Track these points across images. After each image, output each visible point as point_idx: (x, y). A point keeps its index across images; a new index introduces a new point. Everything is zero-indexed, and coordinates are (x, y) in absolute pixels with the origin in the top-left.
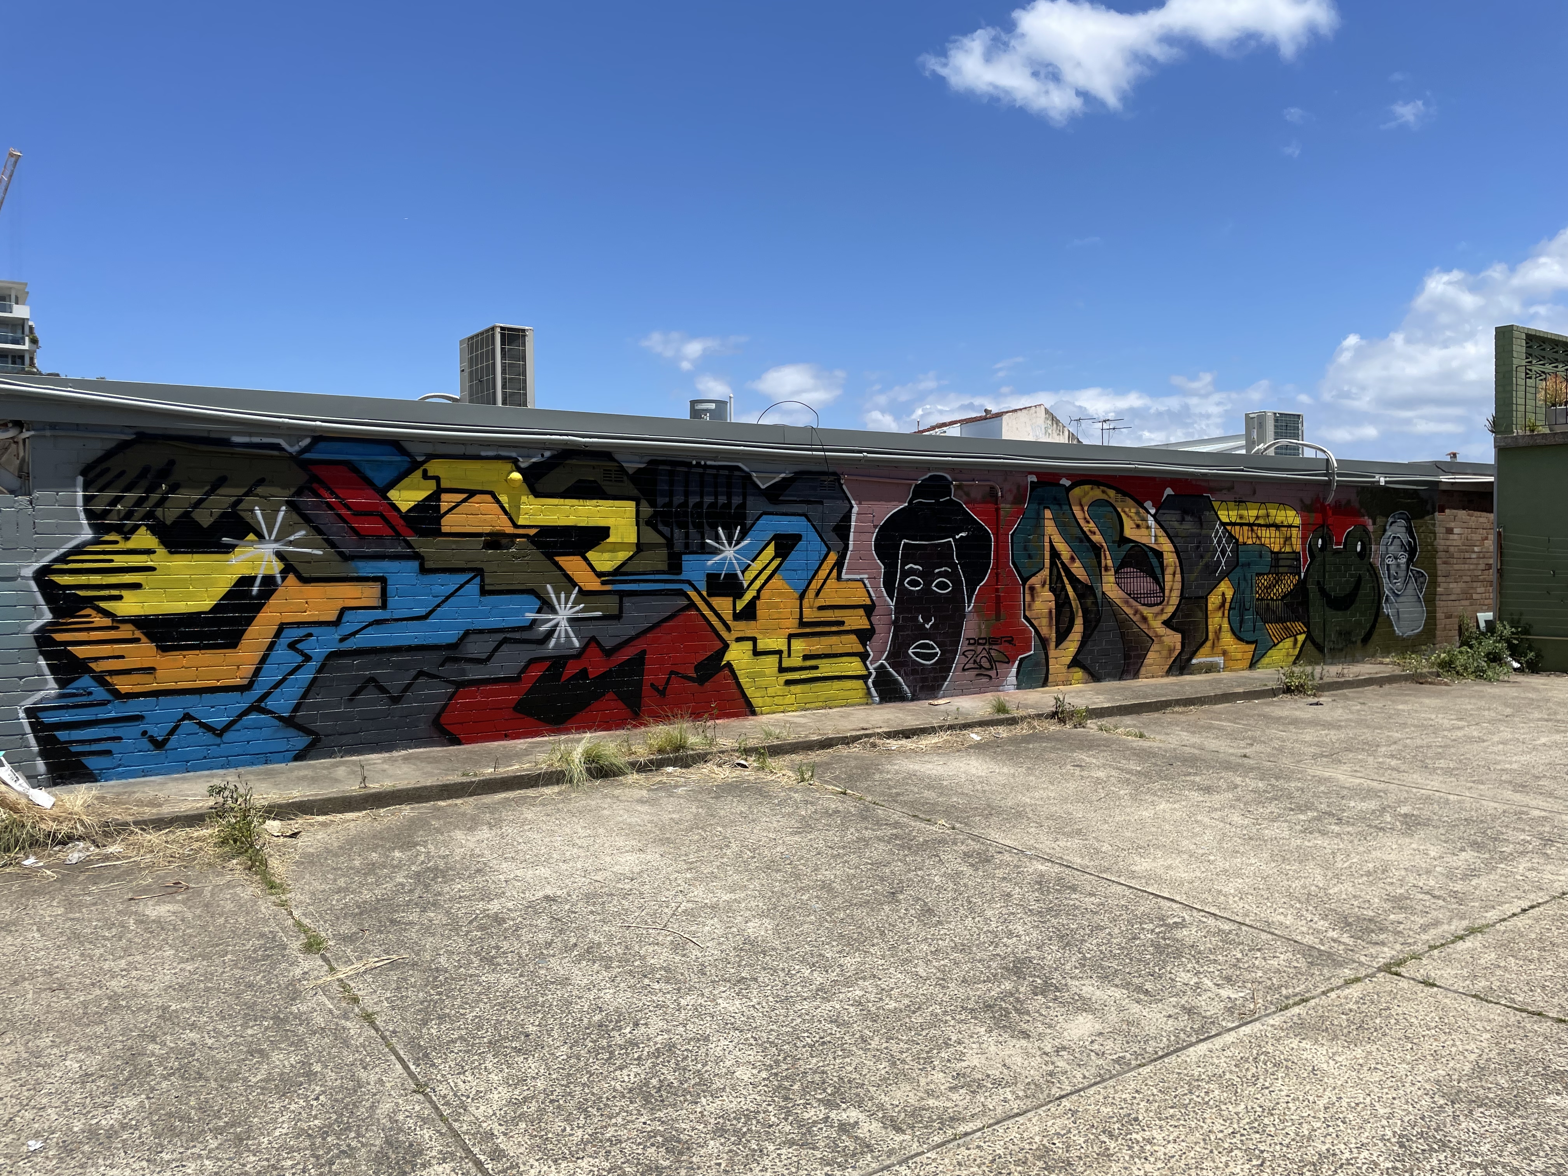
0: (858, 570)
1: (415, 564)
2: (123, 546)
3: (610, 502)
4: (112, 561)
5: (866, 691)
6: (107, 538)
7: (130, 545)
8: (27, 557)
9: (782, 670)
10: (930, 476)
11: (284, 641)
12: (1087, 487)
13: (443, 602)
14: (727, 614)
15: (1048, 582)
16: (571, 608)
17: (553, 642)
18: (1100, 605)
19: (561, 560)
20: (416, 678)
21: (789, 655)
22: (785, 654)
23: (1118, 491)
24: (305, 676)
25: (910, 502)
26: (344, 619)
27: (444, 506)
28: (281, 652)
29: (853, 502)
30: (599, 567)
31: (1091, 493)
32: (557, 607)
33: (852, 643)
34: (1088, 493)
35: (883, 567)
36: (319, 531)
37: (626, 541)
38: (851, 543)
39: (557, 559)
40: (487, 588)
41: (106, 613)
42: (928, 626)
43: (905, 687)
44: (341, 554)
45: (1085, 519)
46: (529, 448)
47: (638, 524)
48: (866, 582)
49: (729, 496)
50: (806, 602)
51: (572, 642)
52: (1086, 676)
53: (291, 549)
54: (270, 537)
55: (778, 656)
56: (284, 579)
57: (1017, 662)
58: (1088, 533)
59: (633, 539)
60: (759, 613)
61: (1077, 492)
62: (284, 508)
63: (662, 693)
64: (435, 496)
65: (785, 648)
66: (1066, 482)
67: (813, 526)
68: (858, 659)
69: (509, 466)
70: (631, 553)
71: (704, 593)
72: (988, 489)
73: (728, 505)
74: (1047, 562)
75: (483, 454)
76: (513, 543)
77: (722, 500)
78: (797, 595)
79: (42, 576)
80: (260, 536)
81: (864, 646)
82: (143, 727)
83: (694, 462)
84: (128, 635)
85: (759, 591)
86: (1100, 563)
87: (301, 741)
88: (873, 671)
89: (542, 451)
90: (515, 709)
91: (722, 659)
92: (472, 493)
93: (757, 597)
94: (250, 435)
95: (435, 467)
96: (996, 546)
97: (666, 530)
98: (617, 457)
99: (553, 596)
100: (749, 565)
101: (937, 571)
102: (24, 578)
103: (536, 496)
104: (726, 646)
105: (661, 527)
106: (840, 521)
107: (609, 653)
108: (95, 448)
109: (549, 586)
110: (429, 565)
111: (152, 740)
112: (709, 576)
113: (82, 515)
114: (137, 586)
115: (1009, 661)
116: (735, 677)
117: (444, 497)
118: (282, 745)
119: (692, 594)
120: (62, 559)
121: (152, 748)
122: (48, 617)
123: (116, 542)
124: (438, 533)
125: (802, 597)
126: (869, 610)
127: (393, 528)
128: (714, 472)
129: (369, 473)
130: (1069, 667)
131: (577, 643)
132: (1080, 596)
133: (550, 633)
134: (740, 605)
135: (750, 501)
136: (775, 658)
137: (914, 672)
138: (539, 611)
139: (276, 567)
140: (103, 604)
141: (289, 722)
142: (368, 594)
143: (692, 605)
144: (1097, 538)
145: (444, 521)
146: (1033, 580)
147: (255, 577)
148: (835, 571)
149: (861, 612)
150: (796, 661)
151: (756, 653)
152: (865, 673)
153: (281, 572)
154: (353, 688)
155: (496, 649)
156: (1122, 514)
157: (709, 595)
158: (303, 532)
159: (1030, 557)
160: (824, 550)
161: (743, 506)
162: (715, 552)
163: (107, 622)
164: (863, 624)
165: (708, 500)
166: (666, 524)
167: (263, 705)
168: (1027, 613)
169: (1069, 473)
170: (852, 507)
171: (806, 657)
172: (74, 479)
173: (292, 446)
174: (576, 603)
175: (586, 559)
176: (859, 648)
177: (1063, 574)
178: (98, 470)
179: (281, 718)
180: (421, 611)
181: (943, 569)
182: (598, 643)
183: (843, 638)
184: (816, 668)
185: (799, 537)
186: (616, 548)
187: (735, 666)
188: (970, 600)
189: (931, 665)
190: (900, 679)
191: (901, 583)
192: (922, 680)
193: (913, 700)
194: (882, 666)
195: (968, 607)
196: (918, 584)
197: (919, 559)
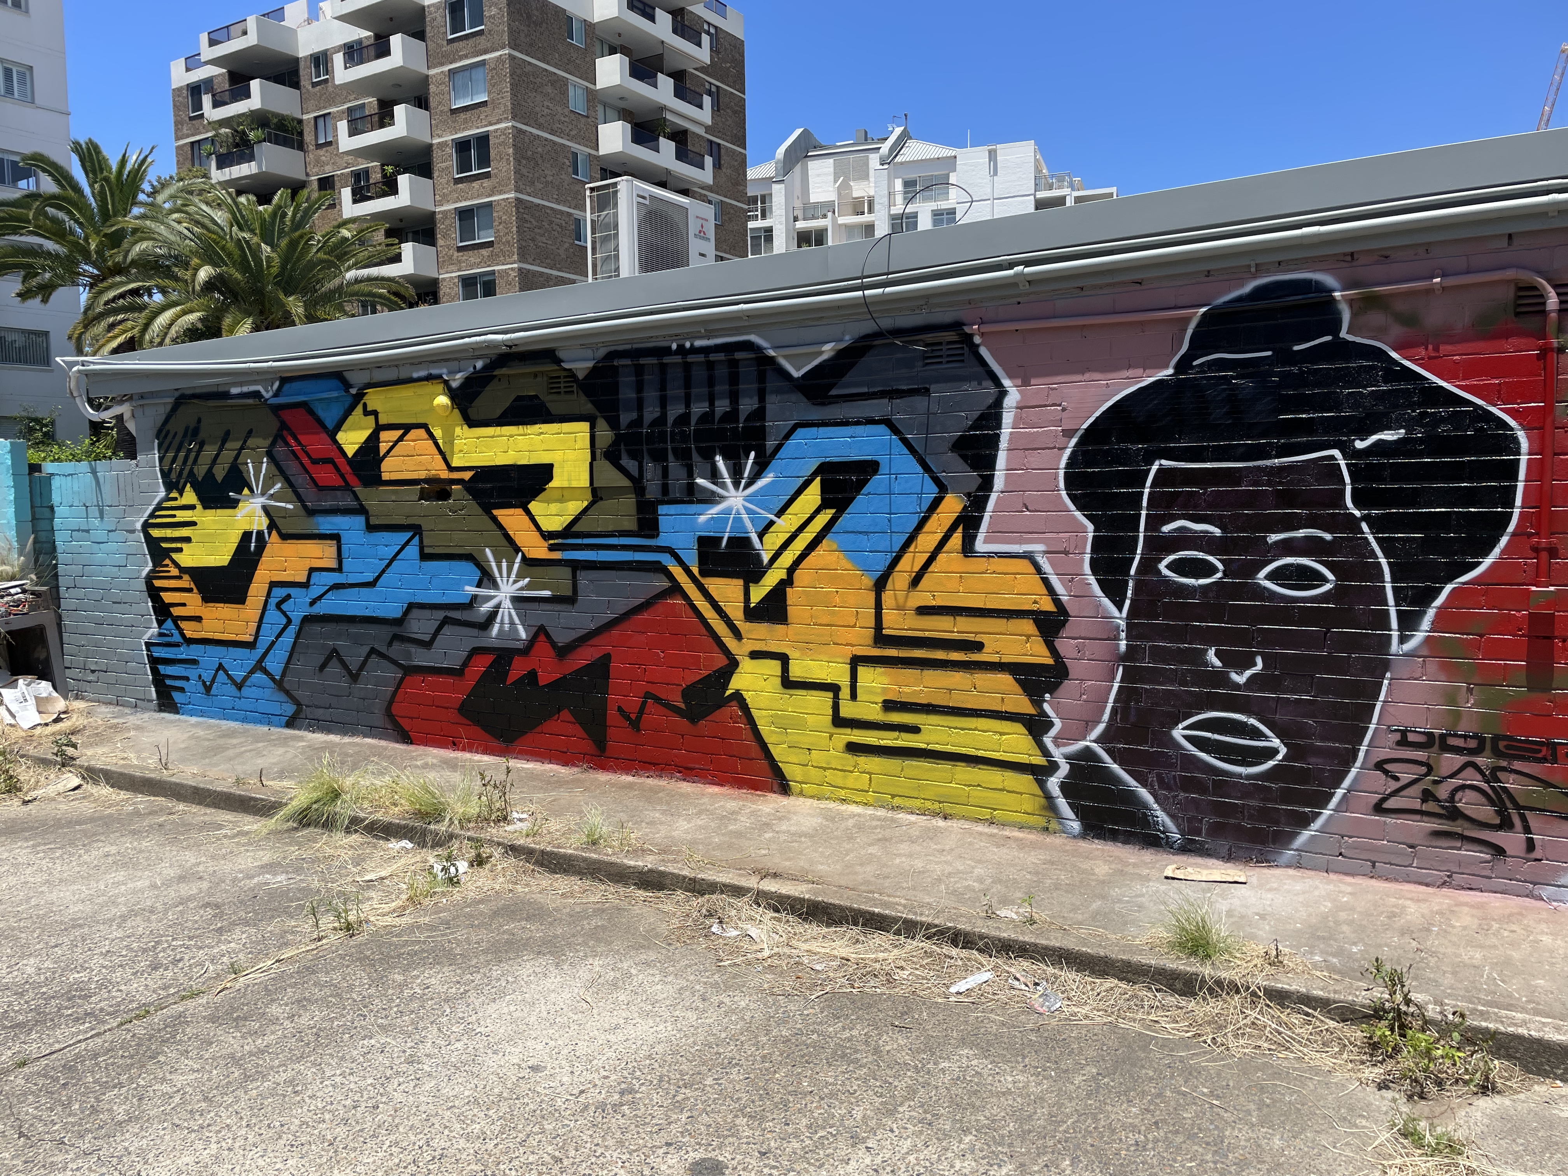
0: (1022, 534)
1: (363, 520)
2: (180, 502)
3: (555, 427)
4: (174, 516)
5: (1043, 801)
6: (172, 495)
7: (184, 501)
8: (138, 513)
9: (839, 721)
11: (273, 600)
13: (387, 566)
14: (736, 611)
16: (515, 582)
17: (495, 630)
19: (501, 514)
20: (369, 655)
21: (854, 696)
22: (845, 693)
24: (289, 640)
25: (1183, 366)
26: (312, 581)
27: (383, 447)
28: (272, 611)
29: (1006, 382)
30: (545, 524)
32: (499, 580)
35: (1090, 527)
36: (290, 484)
37: (574, 484)
38: (999, 475)
39: (495, 512)
40: (426, 551)
41: (176, 564)
42: (1240, 679)
43: (1162, 816)
46: (460, 358)
47: (592, 457)
48: (1043, 561)
49: (734, 398)
50: (888, 597)
51: (517, 630)
53: (273, 503)
54: (258, 490)
55: (831, 695)
56: (270, 534)
59: (584, 481)
60: (792, 611)
62: (266, 459)
63: (636, 725)
64: (376, 435)
65: (844, 681)
67: (906, 442)
68: (1019, 728)
69: (438, 387)
70: (586, 503)
71: (695, 570)
72: (1509, 293)
73: (732, 416)
75: (415, 375)
76: (450, 492)
77: (722, 406)
78: (868, 581)
79: (145, 529)
80: (251, 490)
81: (1038, 703)
82: (199, 671)
83: (674, 346)
84: (187, 585)
85: (791, 570)
87: (290, 708)
88: (1061, 760)
89: (474, 360)
90: (460, 712)
91: (725, 686)
92: (407, 428)
93: (788, 582)
94: (240, 384)
95: (374, 399)
96: (1539, 467)
97: (632, 465)
99: (493, 564)
100: (771, 523)
101: (1273, 538)
102: (138, 531)
103: (470, 426)
104: (733, 664)
106: (972, 428)
107: (563, 652)
108: (161, 412)
109: (487, 550)
110: (374, 521)
111: (204, 685)
112: (703, 542)
113: (159, 475)
114: (188, 540)
116: (751, 719)
117: (382, 435)
118: (275, 708)
119: (677, 571)
120: (153, 514)
121: (204, 692)
122: (150, 565)
123: (177, 499)
124: (380, 481)
125: (880, 585)
126: (1049, 624)
127: (342, 476)
128: (705, 358)
129: (322, 414)
133: (492, 616)
134: (758, 594)
135: (773, 403)
136: (827, 698)
137: (1188, 784)
138: (479, 585)
139: (264, 523)
140: (174, 556)
141: (280, 686)
142: (329, 554)
143: (676, 589)
145: (386, 465)
147: (252, 533)
148: (958, 536)
149: (1028, 626)
150: (870, 708)
151: (788, 683)
152: (1040, 761)
153: (268, 528)
154: (322, 659)
155: (438, 630)
157: (703, 573)
158: (280, 485)
160: (932, 490)
161: (760, 414)
162: (711, 499)
163: (177, 572)
164: (1038, 654)
165: (698, 409)
166: (635, 455)
167: (263, 664)
170: (1003, 393)
171: (889, 706)
172: (154, 442)
173: (267, 391)
174: (520, 576)
175: (528, 513)
176: (1022, 704)
178: (164, 433)
179: (275, 681)
180: (371, 576)
181: (1301, 533)
182: (548, 636)
183: (983, 679)
184: (915, 730)
185: (870, 468)
186: (565, 495)
187: (748, 701)
188: (1409, 622)
189: (1249, 777)
190: (1144, 793)
191: (1149, 565)
192: (1220, 809)
193: (1188, 848)
194: (1087, 753)
195: (1403, 640)
196: (1204, 569)
197: (1210, 507)
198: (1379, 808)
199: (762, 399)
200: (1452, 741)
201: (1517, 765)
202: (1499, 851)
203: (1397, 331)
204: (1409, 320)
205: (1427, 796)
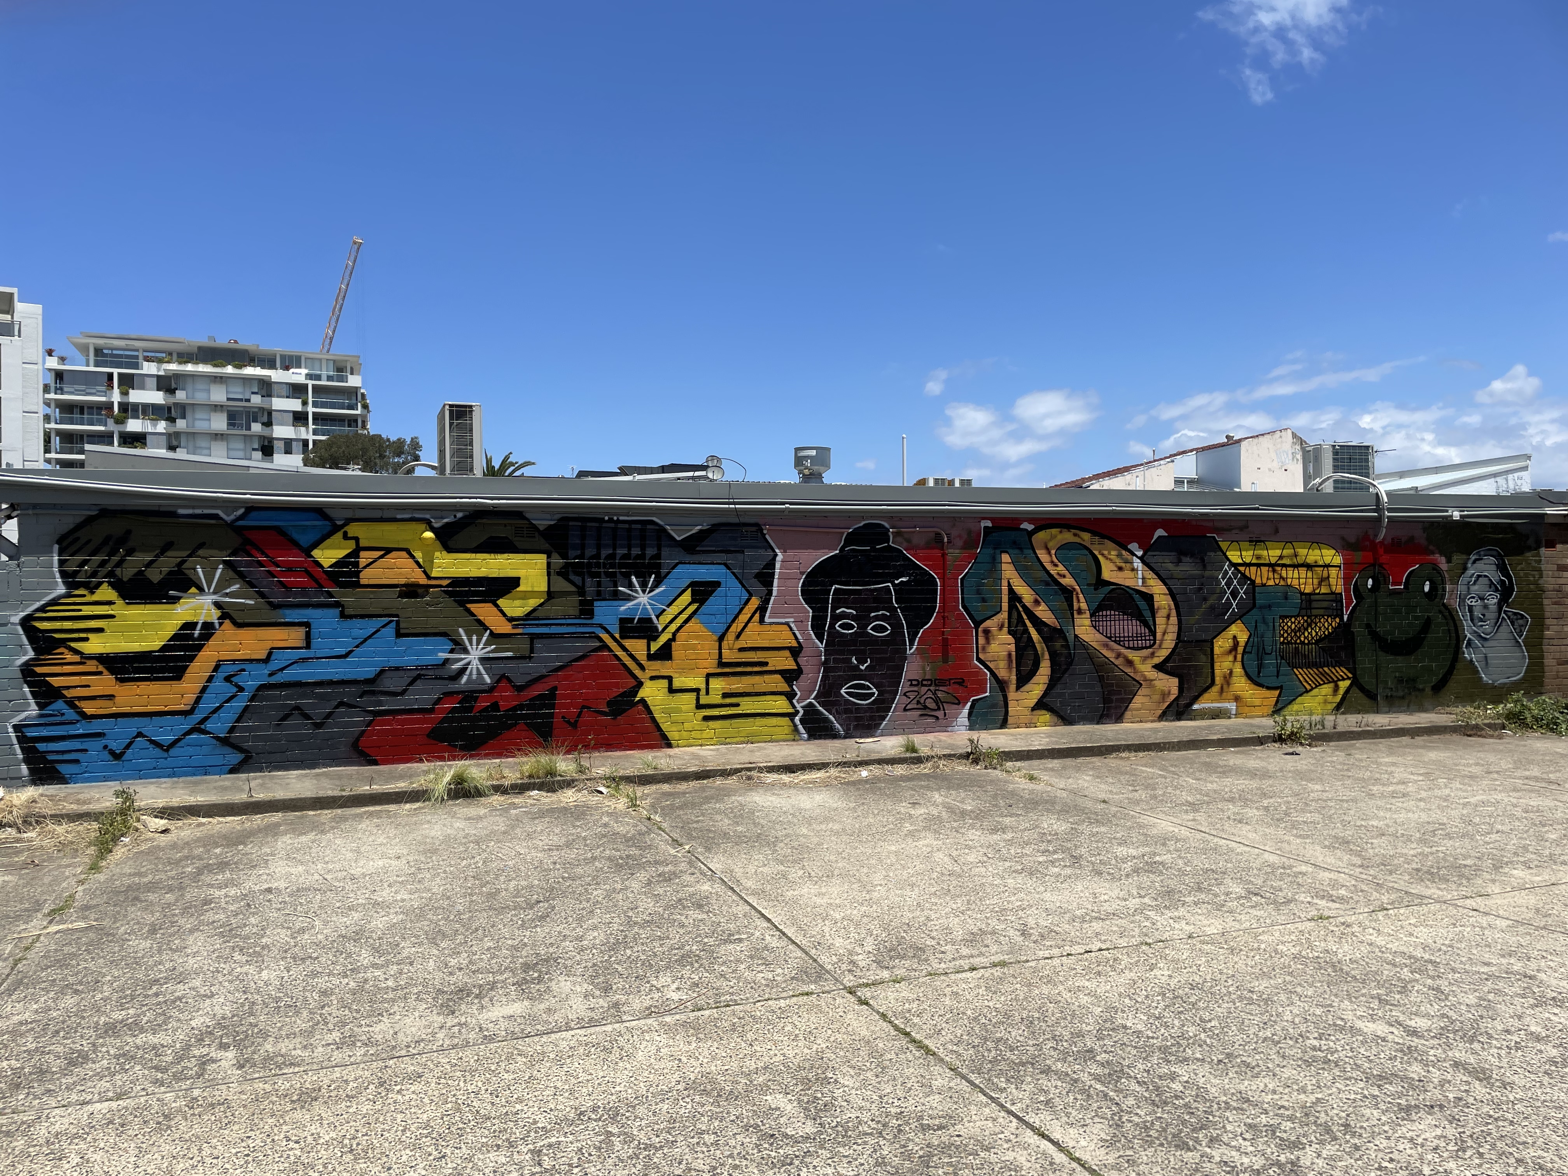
0: (785, 614)
1: (337, 611)
2: (90, 598)
3: (522, 556)
4: (80, 610)
6: (77, 592)
7: (95, 598)
8: (15, 608)
9: (699, 706)
10: (865, 525)
11: (221, 675)
12: (1054, 531)
13: (362, 643)
14: (642, 655)
15: (1006, 625)
16: (483, 648)
17: (465, 679)
18: (1072, 647)
19: (473, 607)
20: (337, 707)
21: (707, 693)
22: (703, 692)
23: (1094, 533)
24: (239, 704)
25: (842, 550)
26: (273, 657)
27: (363, 562)
28: (218, 684)
29: (777, 551)
30: (510, 613)
31: (1060, 537)
32: (469, 648)
33: (777, 683)
34: (1056, 536)
35: (811, 611)
36: (252, 585)
37: (536, 589)
38: (775, 589)
39: (468, 606)
40: (402, 631)
41: (76, 652)
42: (862, 668)
43: (837, 725)
44: (270, 603)
45: (1052, 562)
46: (442, 511)
47: (549, 574)
48: (792, 625)
49: (643, 548)
50: (725, 644)
51: (483, 678)
52: (1055, 719)
53: (228, 600)
54: (209, 590)
55: (695, 694)
56: (221, 624)
57: (969, 704)
58: (1056, 577)
59: (544, 587)
60: (675, 654)
61: (1042, 535)
62: (221, 566)
63: (574, 725)
64: (355, 554)
65: (703, 686)
66: (1026, 526)
67: (734, 573)
68: (784, 698)
69: (423, 526)
70: (542, 600)
71: (617, 636)
72: (933, 535)
73: (642, 556)
74: (1005, 606)
75: (399, 516)
76: (428, 593)
77: (636, 551)
78: (716, 638)
79: (26, 622)
80: (201, 589)
81: (791, 686)
82: (104, 742)
83: (606, 518)
84: (94, 669)
85: (674, 634)
86: (1071, 606)
87: (236, 758)
88: (800, 709)
89: (454, 513)
90: (428, 736)
91: (635, 696)
92: (388, 551)
93: (673, 639)
94: (193, 508)
95: (353, 529)
96: (942, 591)
97: (577, 579)
98: (528, 515)
99: (465, 638)
100: (664, 610)
101: (873, 614)
102: (13, 624)
103: (449, 552)
104: (640, 684)
105: (572, 577)
106: (763, 569)
107: (520, 689)
108: (68, 522)
109: (461, 630)
110: (348, 611)
111: (112, 753)
112: (623, 621)
113: (58, 575)
114: (100, 630)
115: (959, 702)
116: (650, 712)
117: (363, 554)
118: (219, 761)
119: (605, 636)
120: (42, 609)
121: (112, 759)
122: (31, 654)
123: (84, 596)
124: (358, 585)
125: (721, 639)
126: (795, 652)
127: (316, 581)
128: (627, 526)
129: (296, 536)
130: (1033, 709)
131: (488, 680)
132: (1046, 640)
133: (463, 671)
134: (655, 647)
135: (665, 552)
136: (693, 695)
137: (846, 711)
138: (452, 651)
139: (214, 615)
140: (73, 645)
141: (225, 741)
142: (295, 637)
143: (606, 647)
144: (1068, 581)
145: (362, 575)
146: (988, 624)
147: (197, 623)
148: (757, 615)
149: (787, 653)
150: (715, 698)
151: (672, 690)
152: (791, 710)
153: (219, 619)
154: (281, 714)
155: (411, 683)
156: (1100, 557)
157: (622, 637)
158: (238, 586)
159: (984, 600)
160: (746, 596)
161: (658, 556)
162: (629, 598)
163: (77, 658)
164: (790, 664)
165: (621, 552)
166: (577, 574)
167: (203, 726)
168: (981, 656)
169: (1031, 518)
170: (776, 555)
171: (725, 695)
172: (52, 546)
173: (228, 516)
174: (487, 644)
175: (497, 606)
176: (785, 687)
177: (1025, 617)
178: (70, 539)
179: (218, 738)
180: (342, 651)
181: (880, 613)
182: (509, 680)
183: (767, 677)
184: (738, 705)
185: (717, 584)
186: (526, 595)
187: (649, 702)
188: (912, 644)
189: (867, 704)
190: (831, 717)
191: (832, 626)
192: (857, 719)
193: (845, 738)
194: (811, 704)
195: (910, 649)
196: (851, 627)
197: (853, 603)
198: (905, 710)
199: (659, 549)
200: (925, 683)
201: (941, 688)
202: (937, 718)
203: (905, 544)
204: (909, 541)
205: (918, 702)
